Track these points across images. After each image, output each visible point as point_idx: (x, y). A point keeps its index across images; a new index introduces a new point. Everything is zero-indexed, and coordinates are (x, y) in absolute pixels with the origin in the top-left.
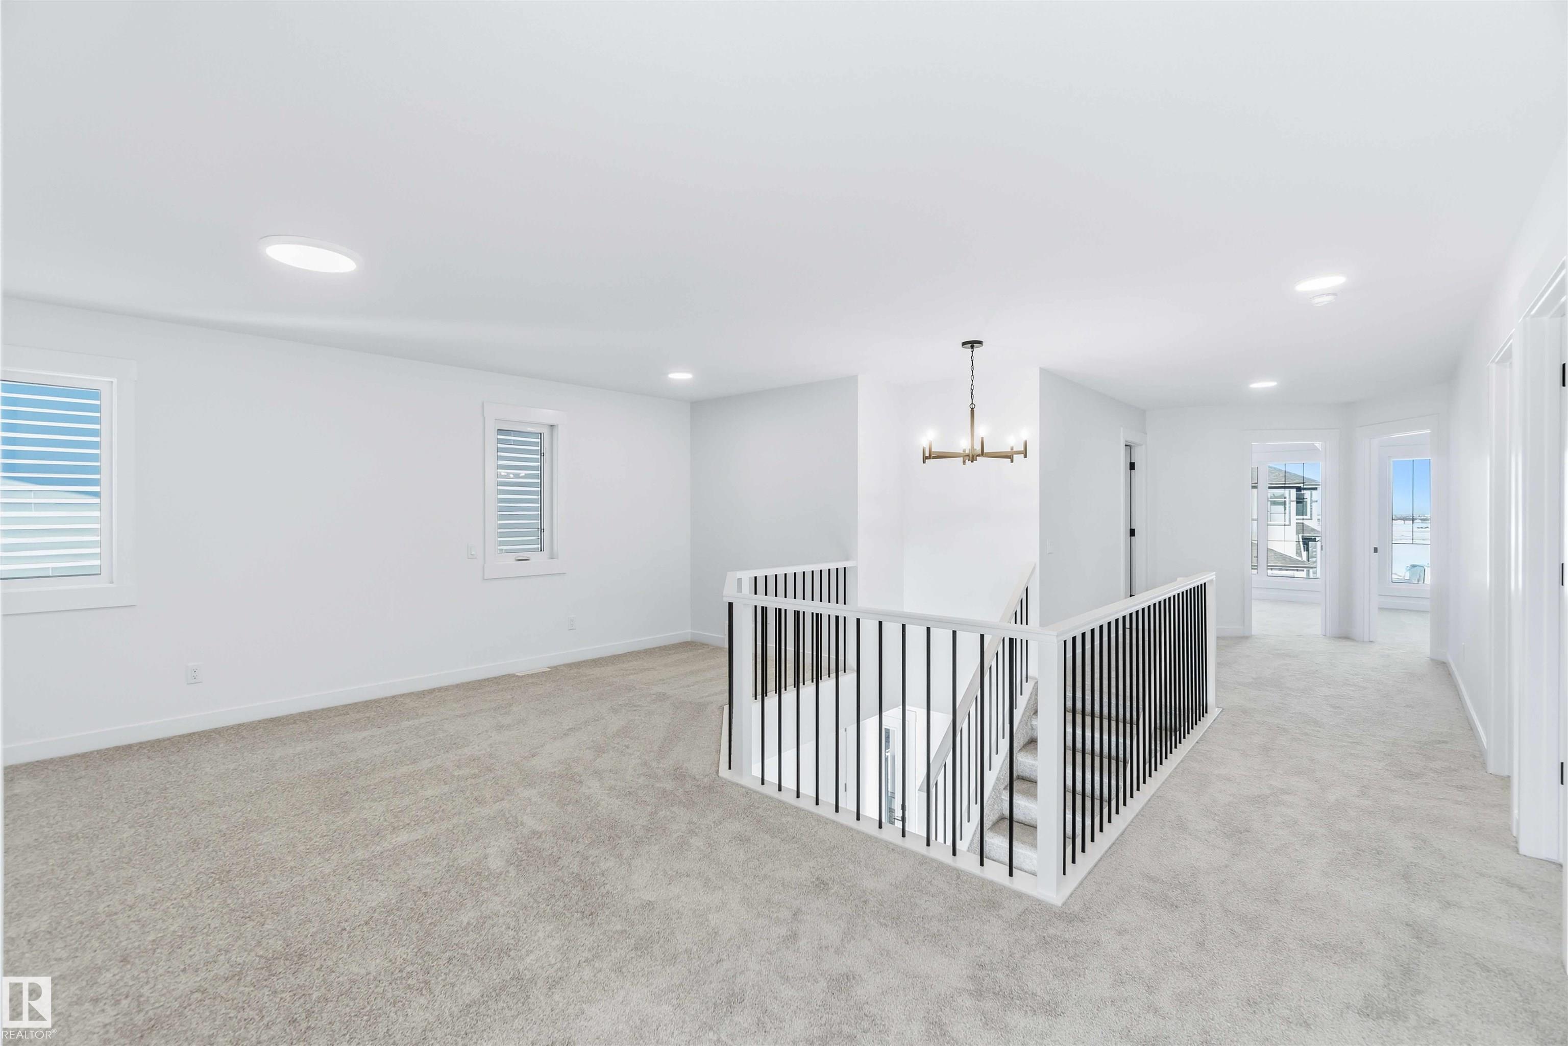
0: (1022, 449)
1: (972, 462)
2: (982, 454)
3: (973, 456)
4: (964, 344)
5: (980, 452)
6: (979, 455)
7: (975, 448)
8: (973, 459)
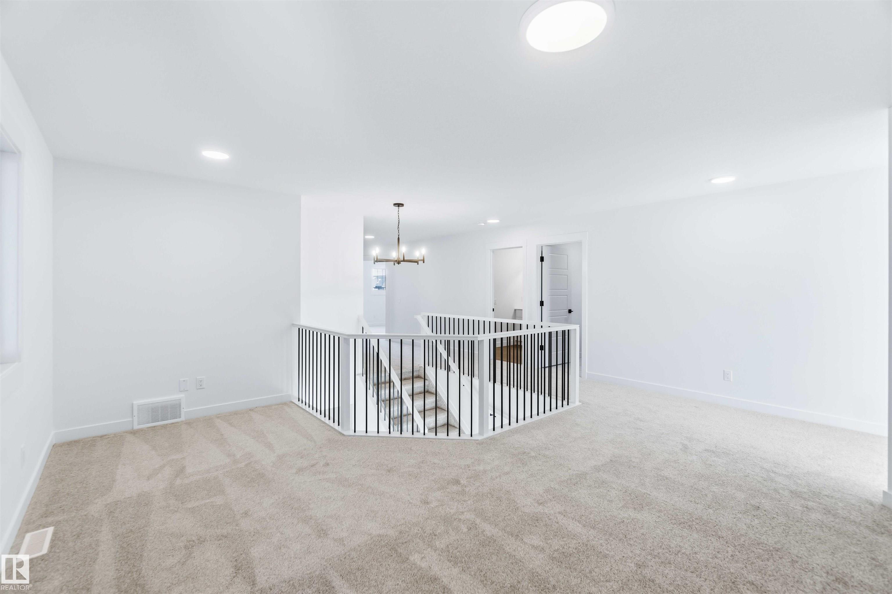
0: (422, 259)
1: (399, 264)
2: (404, 261)
3: (399, 261)
4: (395, 204)
5: (402, 259)
6: (402, 261)
7: (400, 257)
8: (399, 263)
